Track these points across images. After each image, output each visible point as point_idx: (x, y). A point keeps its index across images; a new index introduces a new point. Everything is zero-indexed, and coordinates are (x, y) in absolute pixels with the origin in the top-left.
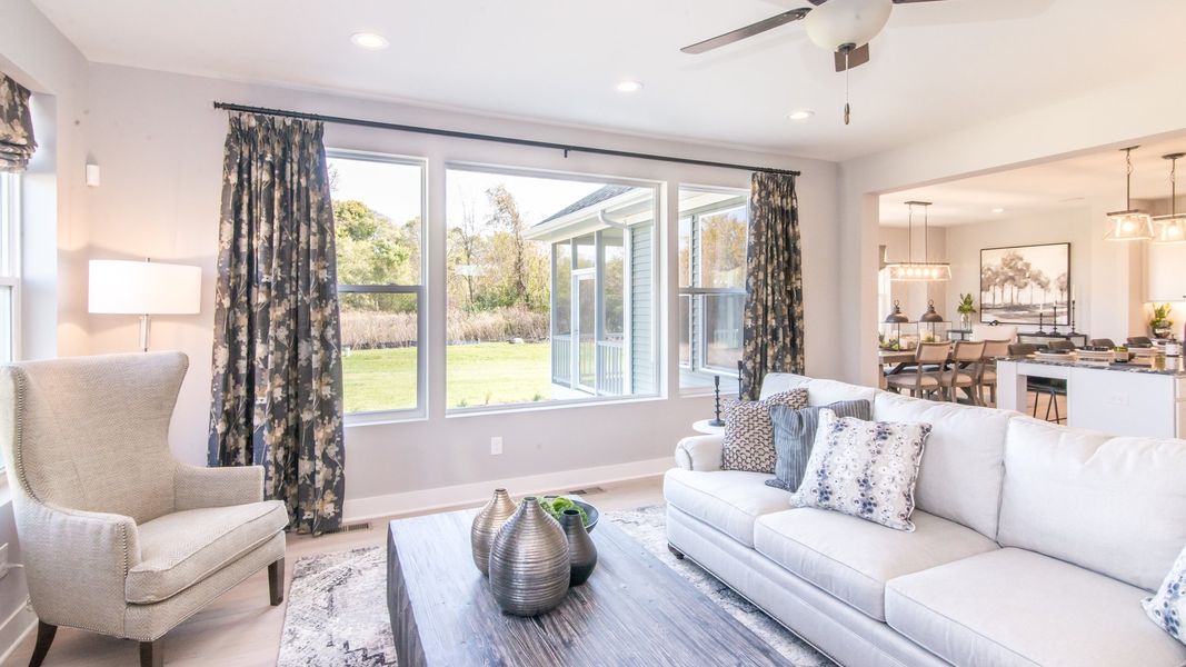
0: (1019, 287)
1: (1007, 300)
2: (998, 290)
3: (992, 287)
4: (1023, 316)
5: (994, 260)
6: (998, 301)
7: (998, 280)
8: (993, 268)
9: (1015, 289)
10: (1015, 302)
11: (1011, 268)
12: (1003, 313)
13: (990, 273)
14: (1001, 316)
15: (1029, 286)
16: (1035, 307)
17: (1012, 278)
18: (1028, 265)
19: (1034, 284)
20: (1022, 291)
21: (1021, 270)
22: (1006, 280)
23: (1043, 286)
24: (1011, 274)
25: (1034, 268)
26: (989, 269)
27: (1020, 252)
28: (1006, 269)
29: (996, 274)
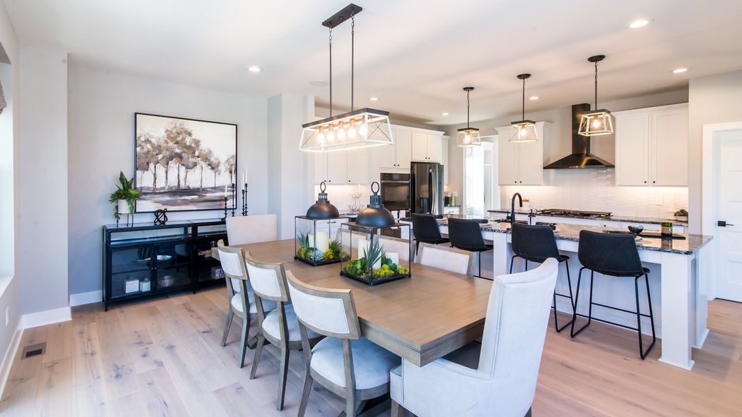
0: (188, 168)
1: (173, 182)
2: (161, 170)
3: (152, 166)
4: (192, 202)
5: (155, 130)
6: (161, 184)
7: (160, 157)
8: (153, 141)
9: (183, 169)
10: (183, 185)
11: (177, 143)
12: (167, 198)
13: (149, 146)
14: (164, 203)
15: (198, 166)
16: (205, 190)
17: (179, 156)
18: (197, 142)
19: (204, 165)
20: (191, 172)
21: (189, 147)
22: (171, 158)
23: (213, 167)
24: (178, 151)
25: (204, 146)
26: (147, 141)
27: (190, 126)
28: (171, 144)
29: (159, 149)
